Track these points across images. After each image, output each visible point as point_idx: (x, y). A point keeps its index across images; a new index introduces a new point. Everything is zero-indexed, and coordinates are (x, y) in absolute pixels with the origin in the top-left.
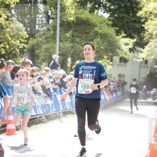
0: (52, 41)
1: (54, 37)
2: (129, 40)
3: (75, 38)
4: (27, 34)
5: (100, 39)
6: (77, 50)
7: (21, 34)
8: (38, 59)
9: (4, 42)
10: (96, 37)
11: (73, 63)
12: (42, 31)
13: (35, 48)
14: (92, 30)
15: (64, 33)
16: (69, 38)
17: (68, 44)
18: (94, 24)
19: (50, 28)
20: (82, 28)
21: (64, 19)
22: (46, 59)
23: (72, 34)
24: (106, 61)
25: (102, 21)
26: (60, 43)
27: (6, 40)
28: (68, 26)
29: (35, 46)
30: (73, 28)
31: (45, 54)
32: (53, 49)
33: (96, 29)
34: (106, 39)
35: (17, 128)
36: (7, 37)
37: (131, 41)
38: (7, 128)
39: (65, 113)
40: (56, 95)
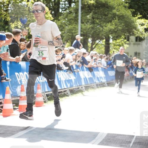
0: (74, 23)
1: (76, 19)
2: (145, 21)
3: (95, 20)
4: (52, 17)
5: (117, 20)
6: (97, 31)
7: (47, 16)
10: (114, 19)
11: (94, 42)
12: (65, 13)
14: (111, 12)
15: (85, 15)
16: (90, 20)
17: (89, 25)
18: (112, 6)
19: (72, 11)
20: (101, 11)
21: (85, 2)
22: (69, 39)
23: (92, 16)
24: (123, 41)
25: (120, 4)
26: (82, 25)
28: (88, 9)
30: (93, 11)
31: (68, 35)
32: (75, 30)
33: (114, 11)
34: (123, 20)
35: (45, 101)
37: (146, 22)
38: (36, 101)
39: (87, 88)
40: (78, 72)
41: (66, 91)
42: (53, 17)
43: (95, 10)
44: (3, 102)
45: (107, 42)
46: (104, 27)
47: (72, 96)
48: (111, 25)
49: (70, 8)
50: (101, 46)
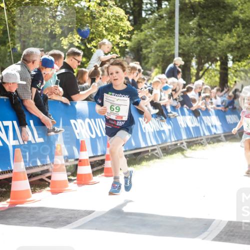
0: (168, 34)
1: (170, 29)
3: (202, 28)
4: (131, 25)
5: (241, 28)
6: (206, 47)
7: (122, 25)
8: (146, 63)
9: (96, 39)
10: (236, 26)
11: (201, 66)
12: (151, 19)
13: (142, 46)
14: (230, 15)
15: (185, 21)
16: (193, 29)
17: (192, 38)
18: (232, 5)
19: (163, 15)
20: (213, 13)
22: (158, 62)
23: (198, 22)
26: (181, 38)
27: (99, 35)
28: (192, 10)
29: (141, 44)
30: (199, 14)
31: (158, 55)
32: (170, 47)
33: (236, 13)
36: (101, 30)
38: (105, 167)
39: (190, 144)
40: (176, 117)
41: (155, 150)
42: (133, 26)
43: (203, 12)
44: (50, 169)
45: (223, 66)
46: (218, 41)
47: (165, 157)
48: (230, 38)
49: (159, 10)
50: (213, 74)
